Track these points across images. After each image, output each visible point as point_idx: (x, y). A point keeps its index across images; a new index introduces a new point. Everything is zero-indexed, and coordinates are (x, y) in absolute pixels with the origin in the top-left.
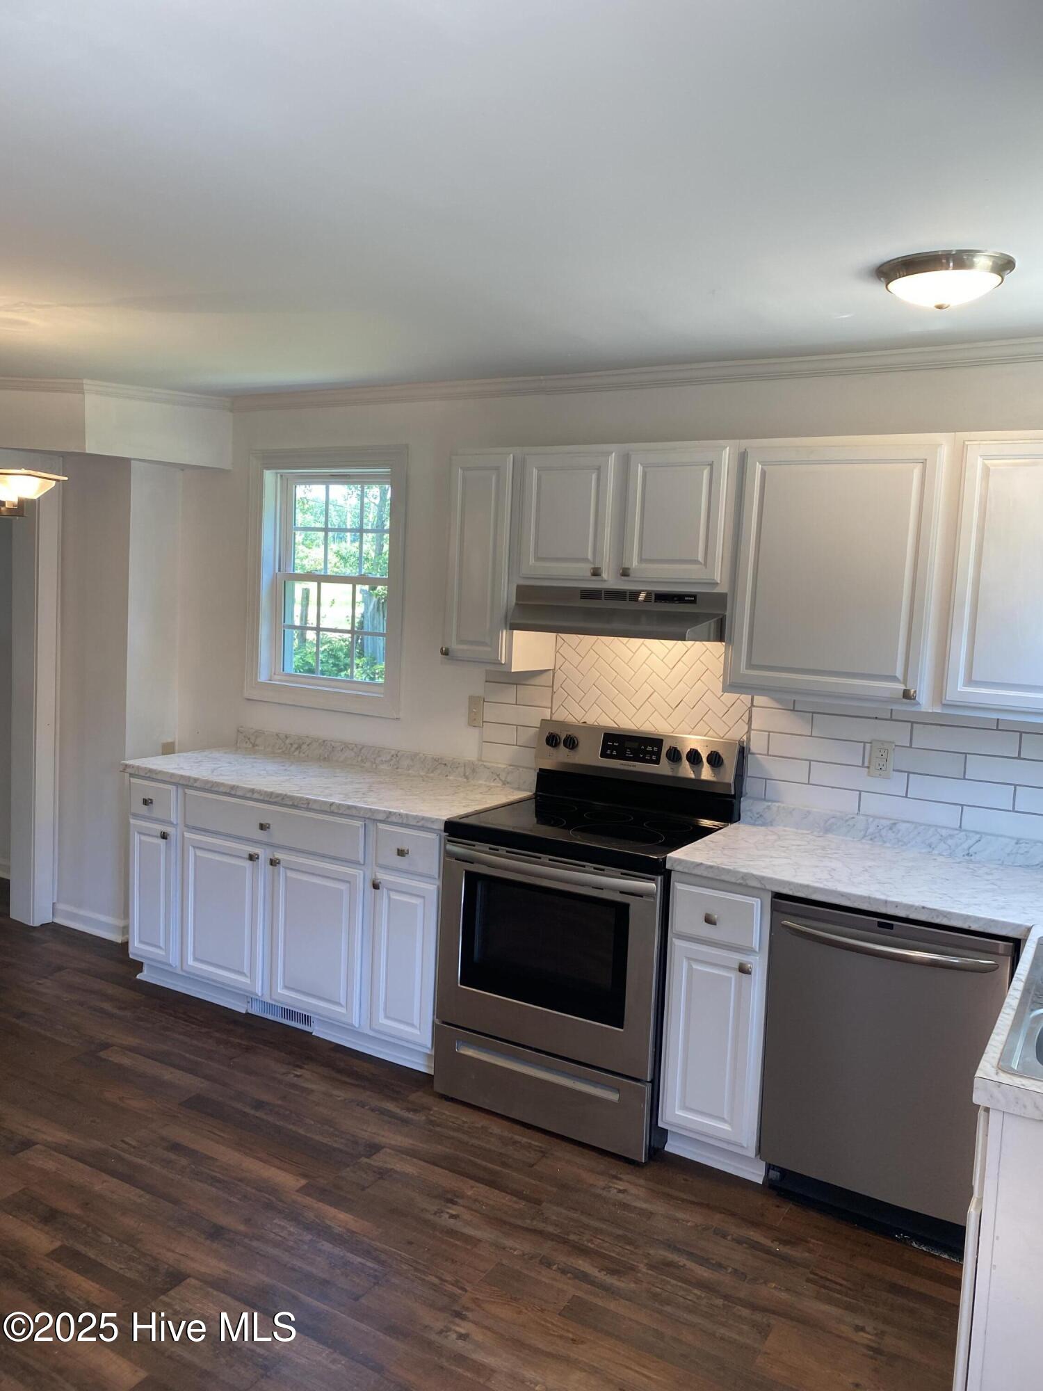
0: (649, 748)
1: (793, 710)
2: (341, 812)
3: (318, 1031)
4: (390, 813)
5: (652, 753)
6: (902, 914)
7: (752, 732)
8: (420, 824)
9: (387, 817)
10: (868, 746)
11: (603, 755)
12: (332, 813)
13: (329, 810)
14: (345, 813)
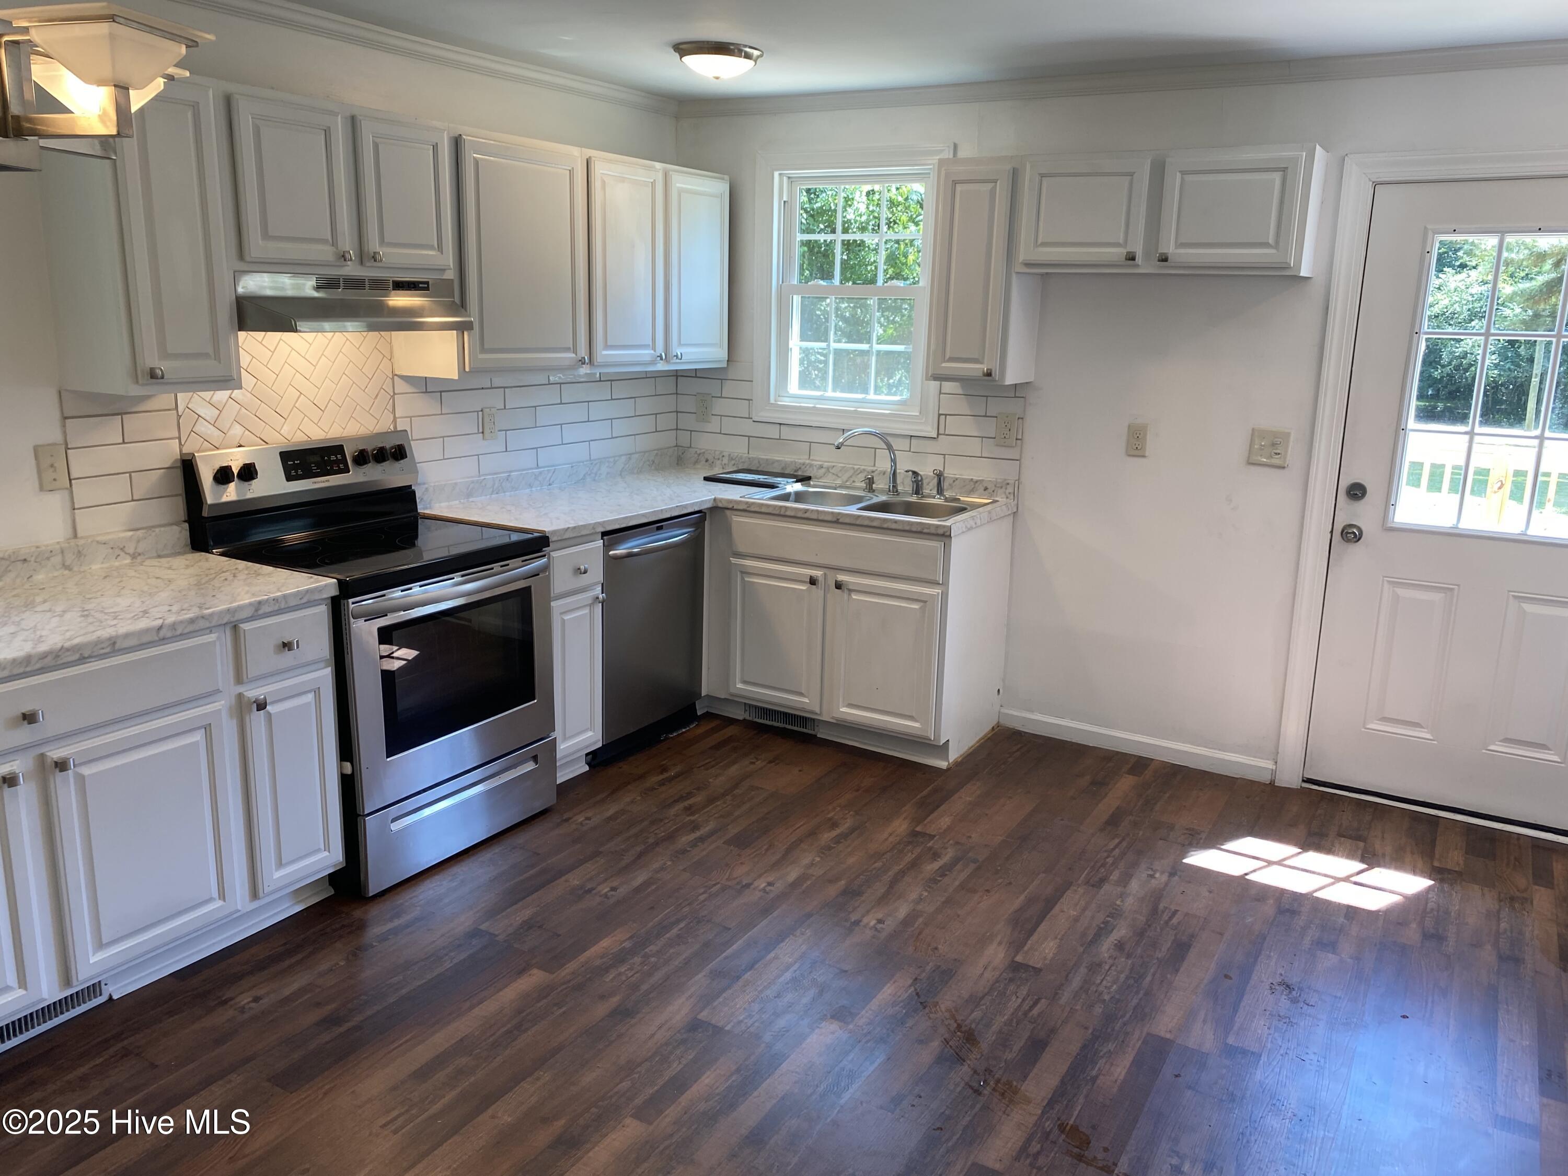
0: (333, 458)
1: (426, 392)
2: (179, 632)
3: (118, 990)
4: (260, 603)
5: (337, 462)
6: (668, 515)
7: (398, 420)
8: (305, 600)
9: (257, 610)
10: (480, 413)
11: (289, 478)
12: (164, 640)
13: (157, 639)
14: (186, 631)
